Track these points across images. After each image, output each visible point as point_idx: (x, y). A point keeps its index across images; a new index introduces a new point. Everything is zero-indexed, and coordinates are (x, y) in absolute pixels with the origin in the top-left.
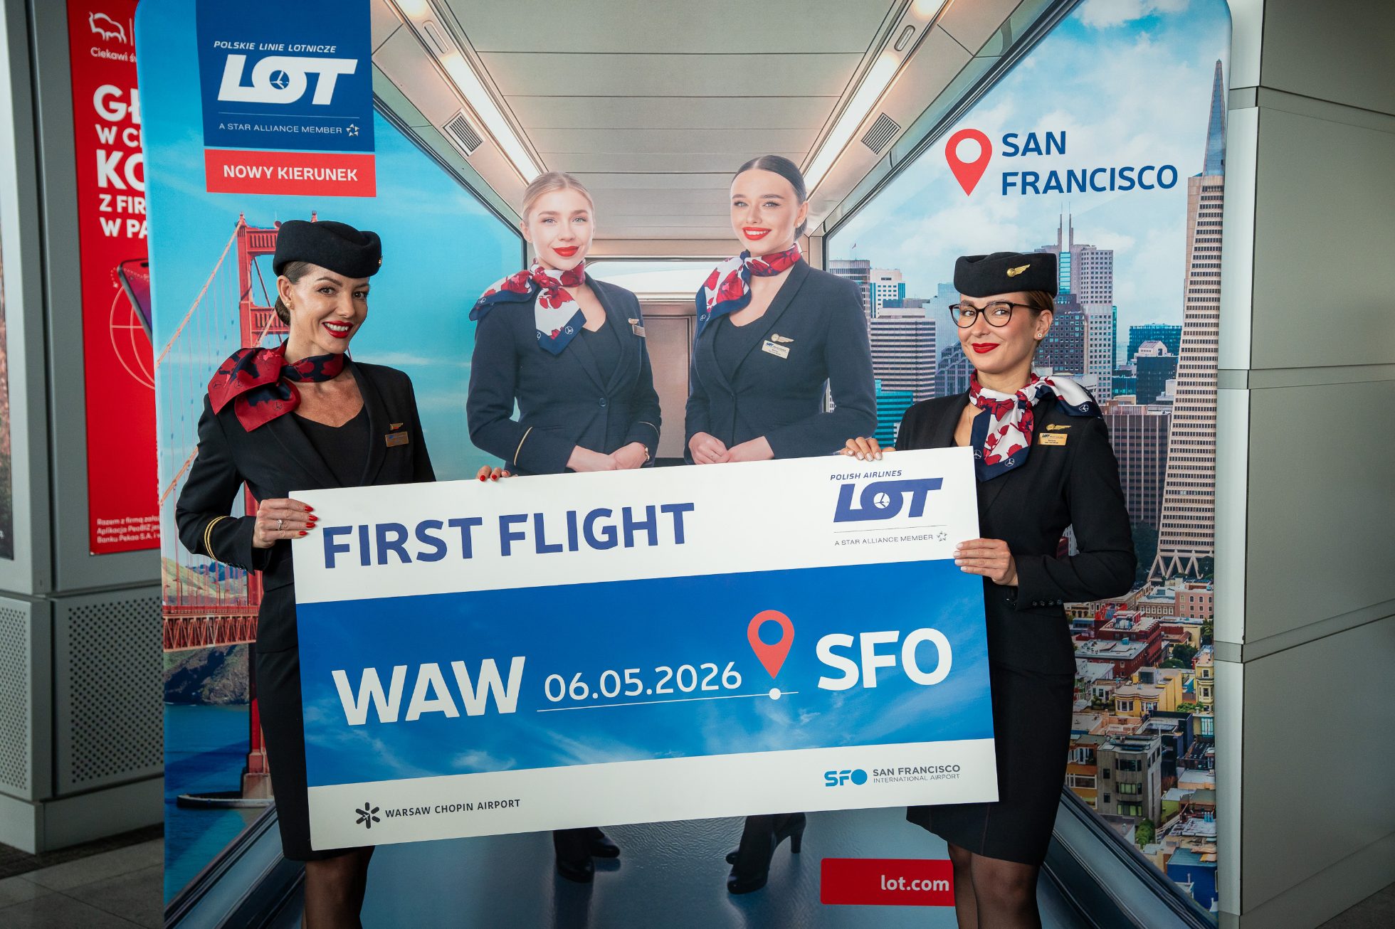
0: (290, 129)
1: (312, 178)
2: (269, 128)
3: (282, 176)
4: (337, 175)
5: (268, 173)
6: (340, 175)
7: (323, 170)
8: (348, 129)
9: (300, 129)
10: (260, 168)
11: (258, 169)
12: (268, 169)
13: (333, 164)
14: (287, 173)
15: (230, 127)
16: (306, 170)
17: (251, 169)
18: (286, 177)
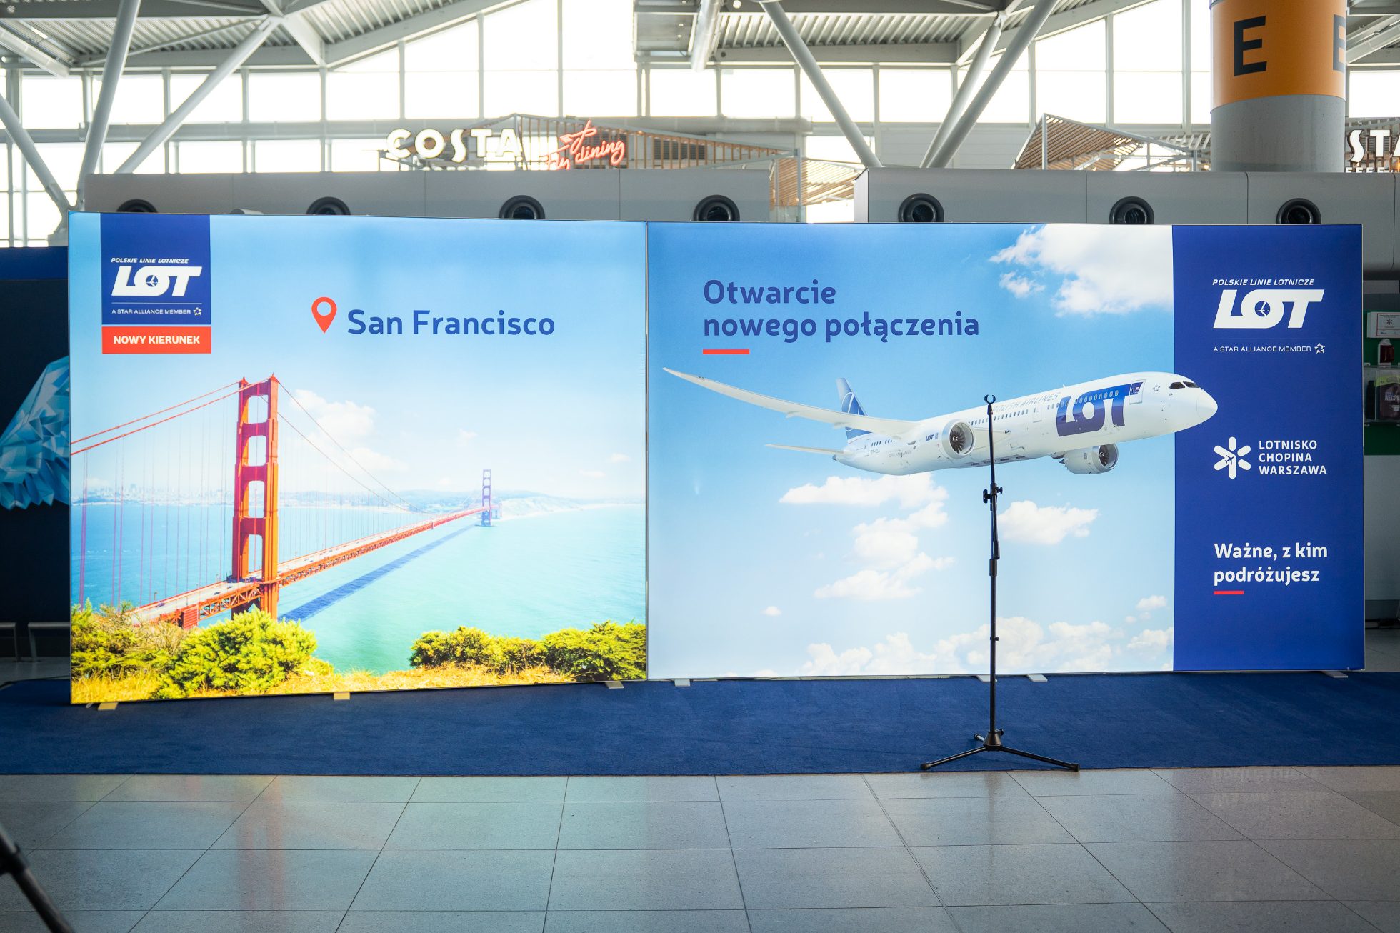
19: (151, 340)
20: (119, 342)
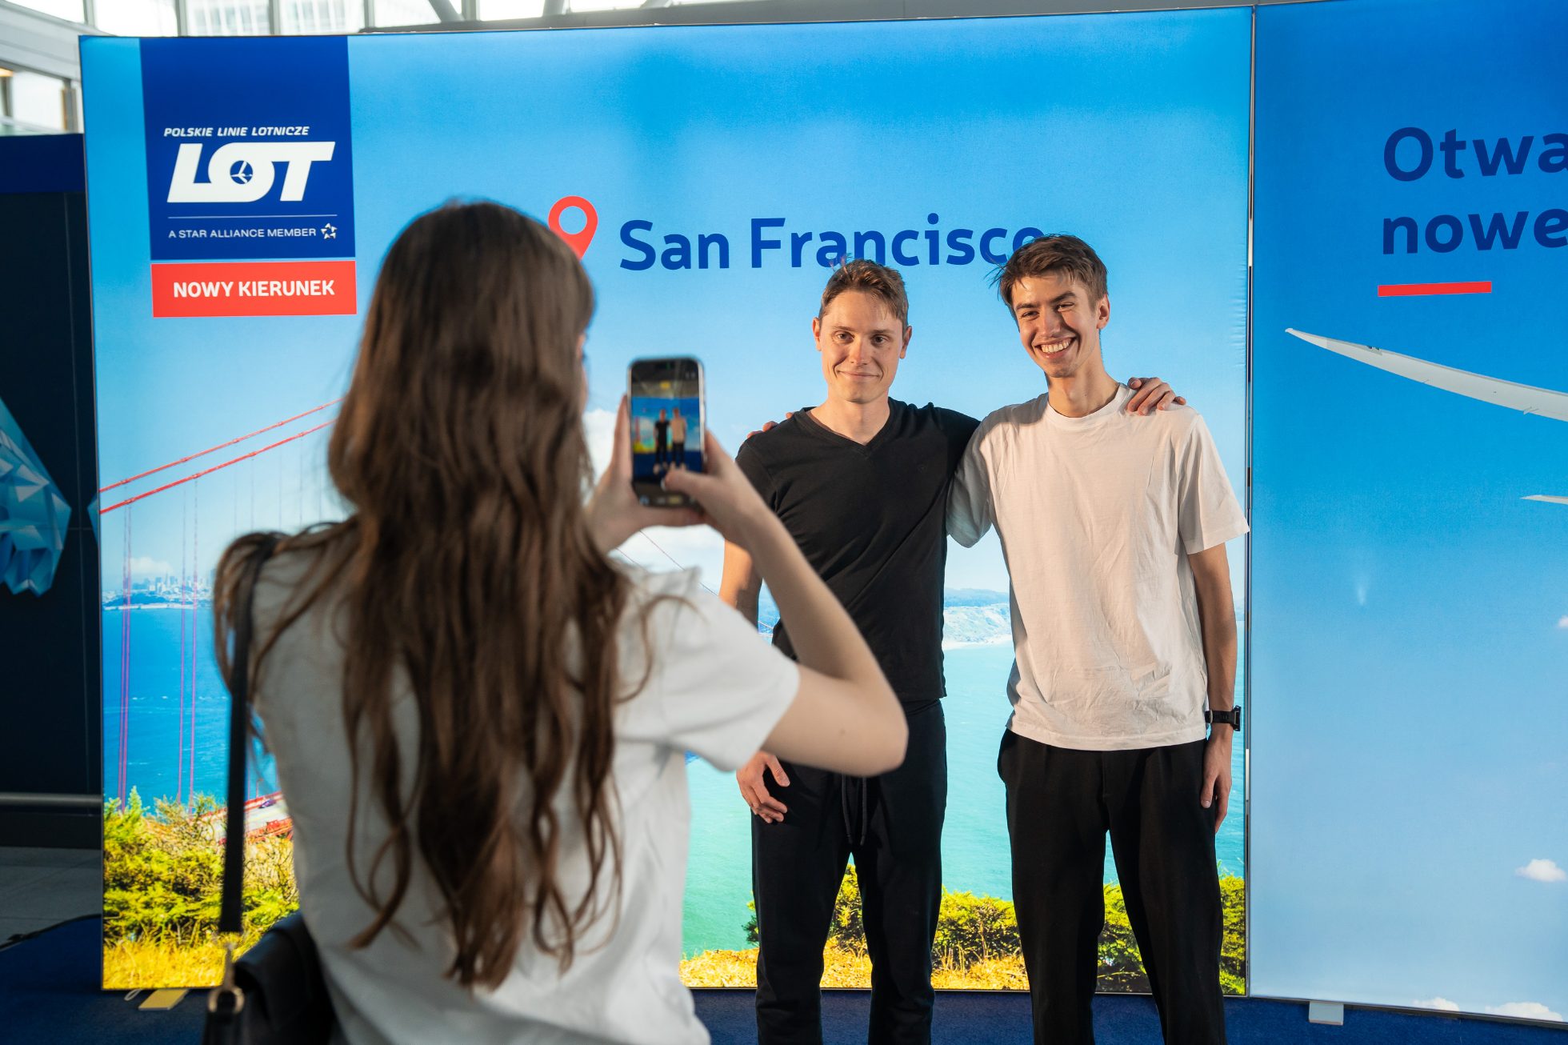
19: (243, 289)
20: (184, 295)
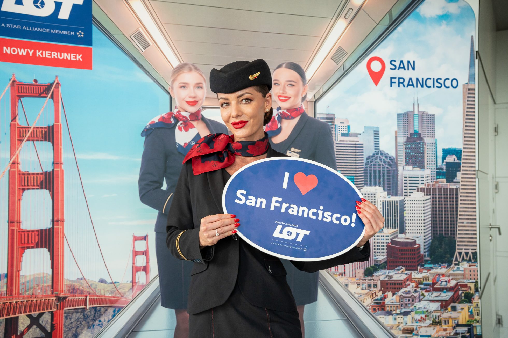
0: (44, 30)
1: (56, 57)
2: (32, 29)
3: (39, 55)
4: (71, 57)
5: (31, 53)
6: (72, 57)
7: (62, 54)
8: (78, 33)
9: (50, 31)
10: (26, 50)
11: (24, 50)
12: (31, 51)
13: (69, 50)
14: (42, 54)
15: (8, 26)
16: (53, 53)
17: (21, 50)
18: (41, 56)
